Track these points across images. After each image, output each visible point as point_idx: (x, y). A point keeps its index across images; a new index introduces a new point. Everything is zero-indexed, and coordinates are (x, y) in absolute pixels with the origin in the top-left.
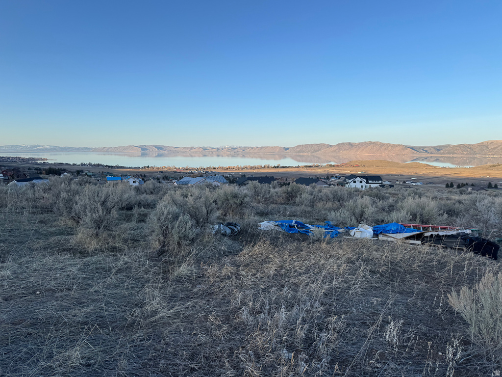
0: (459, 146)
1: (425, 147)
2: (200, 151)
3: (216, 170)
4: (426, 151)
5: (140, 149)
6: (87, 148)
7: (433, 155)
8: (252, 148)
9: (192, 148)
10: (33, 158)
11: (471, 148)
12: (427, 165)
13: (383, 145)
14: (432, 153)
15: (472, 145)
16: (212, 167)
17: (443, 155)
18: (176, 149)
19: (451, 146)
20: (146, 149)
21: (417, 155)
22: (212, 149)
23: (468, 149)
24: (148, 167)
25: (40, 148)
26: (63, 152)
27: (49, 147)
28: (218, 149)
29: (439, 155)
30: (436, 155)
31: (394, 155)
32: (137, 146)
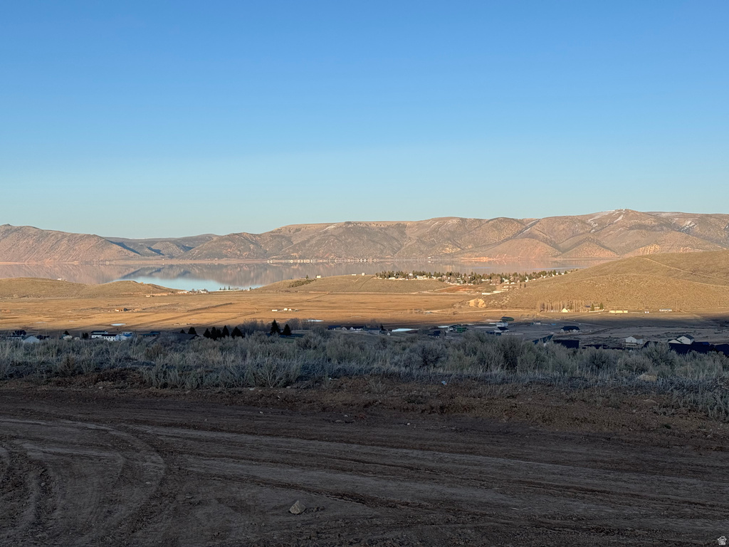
0: (231, 237)
1: (154, 242)
4: (158, 252)
7: (174, 262)
11: (256, 244)
12: (155, 286)
13: (43, 235)
14: (171, 257)
15: (259, 236)
17: (197, 262)
19: (215, 239)
21: (137, 262)
23: (252, 247)
29: (189, 262)
30: (182, 262)
31: (76, 263)
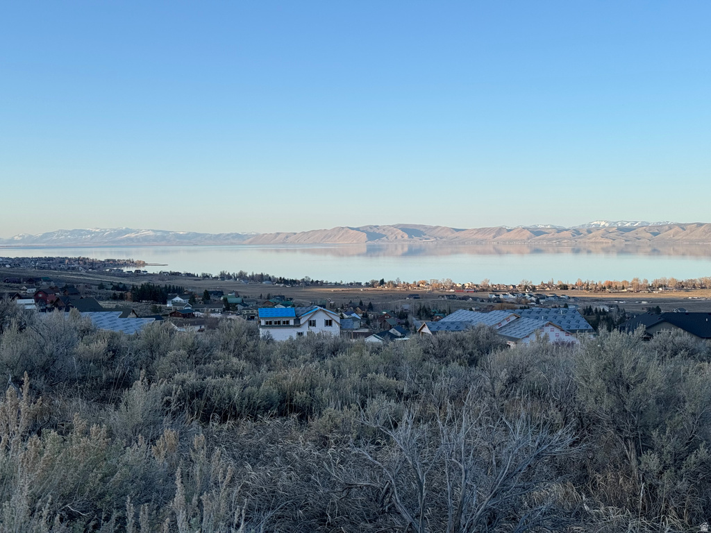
2: (525, 238)
3: (569, 293)
5: (364, 235)
6: (237, 236)
8: (683, 227)
9: (500, 231)
10: (114, 261)
16: (556, 283)
18: (457, 234)
20: (379, 236)
22: (559, 231)
24: (382, 282)
25: (133, 235)
26: (181, 244)
27: (151, 233)
28: (577, 232)
32: (358, 229)
